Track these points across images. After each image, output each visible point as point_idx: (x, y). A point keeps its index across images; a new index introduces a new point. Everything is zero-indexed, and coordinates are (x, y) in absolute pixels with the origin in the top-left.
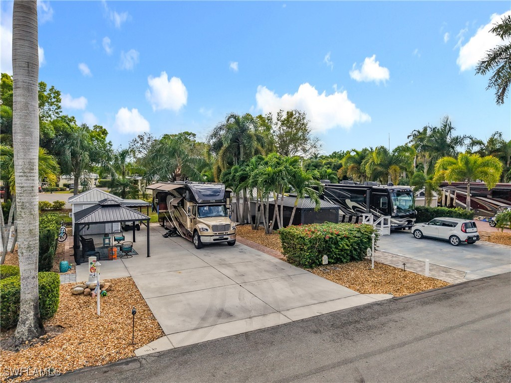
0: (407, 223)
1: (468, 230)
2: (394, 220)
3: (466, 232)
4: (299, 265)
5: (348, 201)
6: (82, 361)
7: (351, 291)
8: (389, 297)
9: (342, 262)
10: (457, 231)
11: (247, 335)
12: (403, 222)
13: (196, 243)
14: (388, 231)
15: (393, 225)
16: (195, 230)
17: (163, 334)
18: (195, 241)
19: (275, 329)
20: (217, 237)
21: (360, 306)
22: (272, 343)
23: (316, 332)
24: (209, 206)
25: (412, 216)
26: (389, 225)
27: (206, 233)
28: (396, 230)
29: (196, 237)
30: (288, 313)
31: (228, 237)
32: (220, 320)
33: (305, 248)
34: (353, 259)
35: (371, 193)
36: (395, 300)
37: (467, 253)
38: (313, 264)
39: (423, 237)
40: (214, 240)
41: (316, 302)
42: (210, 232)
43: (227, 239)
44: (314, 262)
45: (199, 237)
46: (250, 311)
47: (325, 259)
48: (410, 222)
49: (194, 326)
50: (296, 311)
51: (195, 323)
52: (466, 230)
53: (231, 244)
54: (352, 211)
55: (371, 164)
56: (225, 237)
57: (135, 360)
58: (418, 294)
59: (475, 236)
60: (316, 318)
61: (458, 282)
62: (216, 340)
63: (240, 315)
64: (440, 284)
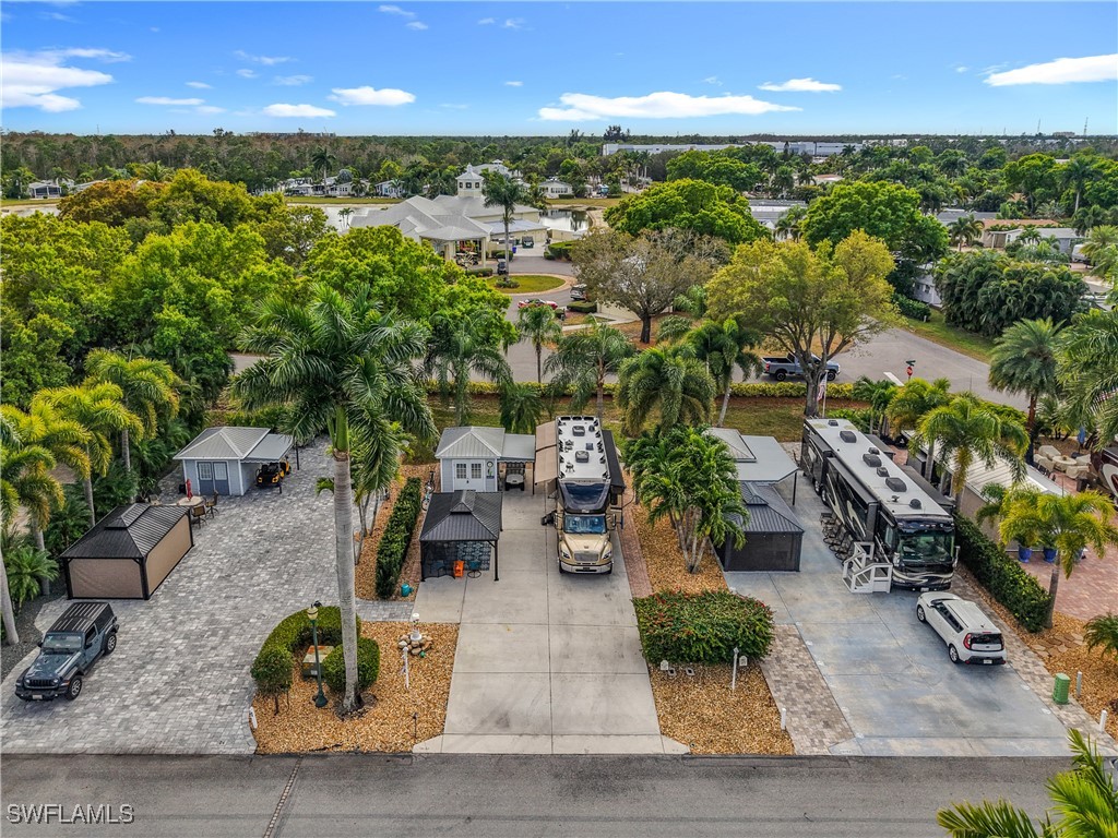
0: (925, 581)
2: (898, 573)
3: (971, 650)
5: (850, 506)
6: (378, 745)
7: (656, 726)
8: (682, 749)
10: (958, 640)
11: (501, 758)
12: (918, 578)
14: (886, 587)
15: (895, 579)
17: (442, 732)
21: (635, 755)
22: (511, 776)
23: (556, 776)
25: (941, 570)
26: (889, 578)
27: (567, 560)
30: (558, 740)
32: (494, 730)
35: (877, 509)
40: (577, 571)
41: (600, 732)
42: (571, 561)
46: (529, 725)
47: (664, 665)
49: (470, 730)
50: (568, 740)
51: (473, 726)
52: (970, 645)
54: (851, 523)
57: (409, 755)
58: (725, 757)
59: (989, 658)
60: (576, 757)
61: (807, 753)
62: (474, 756)
63: (515, 728)
64: (777, 748)
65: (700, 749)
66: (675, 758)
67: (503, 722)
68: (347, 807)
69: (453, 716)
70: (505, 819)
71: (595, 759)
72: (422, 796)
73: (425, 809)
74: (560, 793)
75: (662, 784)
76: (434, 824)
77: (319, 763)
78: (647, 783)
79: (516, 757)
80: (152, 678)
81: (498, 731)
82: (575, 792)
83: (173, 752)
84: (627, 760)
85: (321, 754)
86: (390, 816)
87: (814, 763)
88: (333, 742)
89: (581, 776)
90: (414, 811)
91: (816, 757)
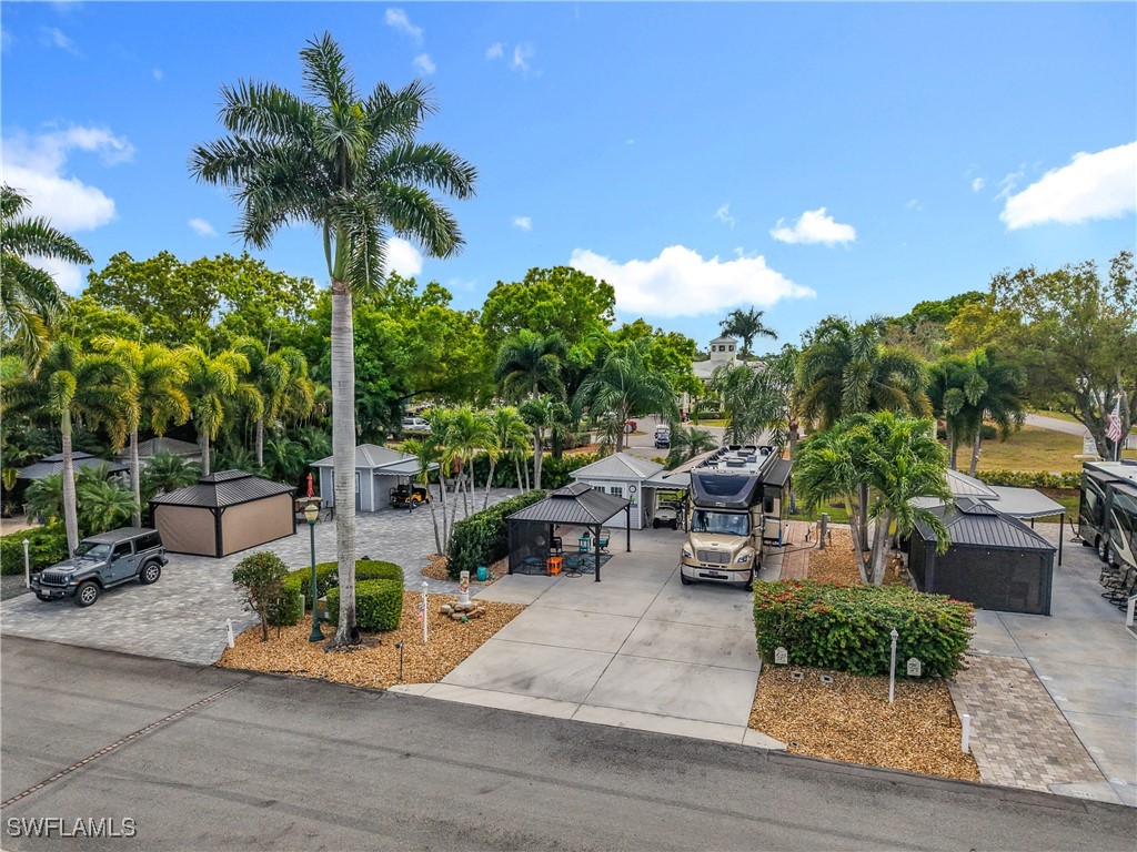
8: (773, 746)
17: (438, 680)
27: (689, 561)
30: (588, 710)
31: (729, 575)
32: (507, 688)
41: (653, 711)
42: (694, 560)
46: (556, 690)
50: (600, 711)
51: (482, 681)
56: (720, 573)
57: (380, 692)
58: (846, 764)
60: (601, 728)
61: (1004, 783)
62: (462, 705)
63: (534, 691)
64: (947, 769)
65: (803, 750)
66: (757, 751)
67: (524, 684)
68: (266, 720)
69: (462, 671)
70: (457, 763)
71: (627, 733)
72: (367, 726)
73: (357, 737)
74: (554, 755)
75: (719, 773)
76: (357, 751)
77: (271, 682)
78: (696, 768)
79: (517, 714)
80: (170, 604)
81: (511, 690)
82: (575, 758)
83: (133, 652)
84: (678, 741)
85: (281, 676)
86: (309, 735)
87: (1010, 796)
88: (301, 667)
89: (596, 745)
90: (343, 737)
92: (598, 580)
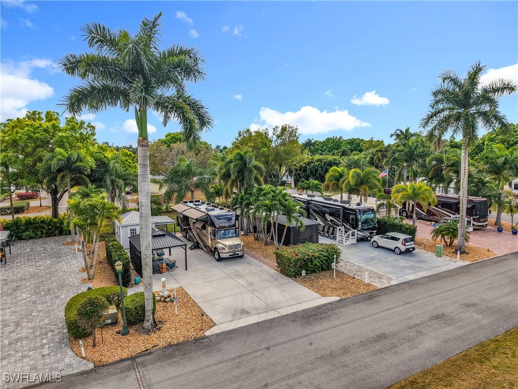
0: (369, 234)
1: (406, 244)
2: (359, 233)
3: (405, 245)
4: (287, 275)
5: (327, 216)
6: (182, 339)
7: (317, 295)
8: (338, 298)
9: (315, 272)
10: (399, 244)
11: (258, 323)
12: (367, 234)
13: (217, 257)
14: (355, 241)
15: (359, 236)
16: (216, 248)
17: (215, 324)
18: (216, 256)
19: (272, 321)
20: (232, 254)
21: (320, 305)
22: (271, 328)
23: (293, 321)
24: (225, 230)
25: (373, 229)
26: (356, 236)
27: (223, 251)
28: (361, 240)
29: (216, 253)
30: (280, 311)
31: (239, 253)
32: (243, 316)
33: (291, 265)
34: (323, 270)
35: (343, 210)
36: (341, 300)
37: (403, 261)
38: (295, 275)
39: (378, 247)
40: (230, 255)
41: (295, 303)
42: (227, 250)
43: (238, 254)
44: (297, 274)
45: (219, 254)
46: (259, 310)
47: (304, 272)
48: (371, 233)
49: (230, 320)
50: (284, 309)
51: (230, 318)
53: (241, 257)
54: (330, 223)
55: (347, 184)
56: (237, 253)
57: (206, 337)
58: (356, 296)
59: (411, 248)
61: (383, 287)
62: (243, 327)
63: (253, 312)
64: (371, 288)
65: (344, 297)
66: (338, 301)
67: (245, 312)
69: (215, 317)
70: (286, 342)
71: (305, 311)
72: (231, 349)
73: (238, 353)
74: (302, 326)
75: (342, 310)
77: (149, 357)
78: (337, 311)
79: (266, 321)
81: (245, 316)
82: (309, 323)
85: (148, 353)
86: (221, 362)
88: (150, 346)
89: (304, 318)
90: (233, 356)
91: (388, 287)
92: (186, 269)
